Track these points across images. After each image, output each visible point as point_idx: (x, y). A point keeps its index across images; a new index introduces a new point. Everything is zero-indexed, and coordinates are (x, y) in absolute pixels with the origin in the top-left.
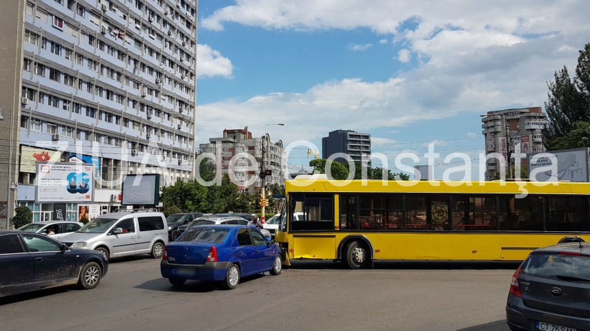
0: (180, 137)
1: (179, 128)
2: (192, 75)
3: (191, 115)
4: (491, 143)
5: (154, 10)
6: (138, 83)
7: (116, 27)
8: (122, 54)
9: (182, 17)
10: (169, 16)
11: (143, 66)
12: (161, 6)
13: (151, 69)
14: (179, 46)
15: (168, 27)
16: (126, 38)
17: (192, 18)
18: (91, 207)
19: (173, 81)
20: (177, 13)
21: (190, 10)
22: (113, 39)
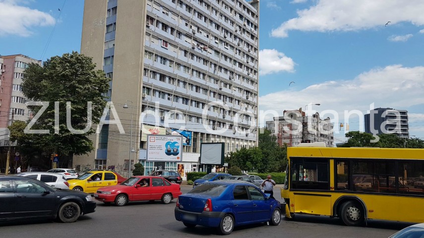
2: (255, 72)
3: (255, 100)
5: (228, 29)
6: (217, 80)
7: (202, 44)
8: (206, 61)
9: (248, 32)
10: (239, 32)
11: (220, 68)
12: (233, 26)
13: (226, 70)
14: (246, 53)
15: (238, 40)
16: (209, 50)
17: (255, 32)
18: (185, 165)
19: (242, 77)
20: (244, 30)
21: (254, 26)
22: (200, 51)
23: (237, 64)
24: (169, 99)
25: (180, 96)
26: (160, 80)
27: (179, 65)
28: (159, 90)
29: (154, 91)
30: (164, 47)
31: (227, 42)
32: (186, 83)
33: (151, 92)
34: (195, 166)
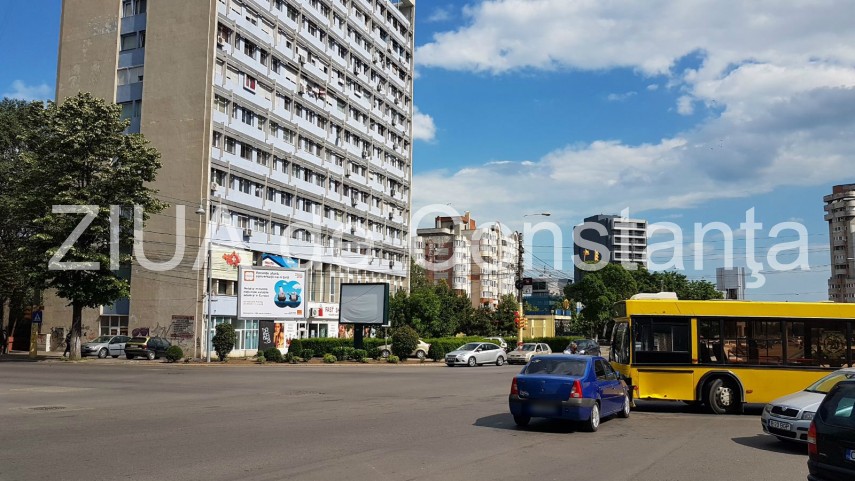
1: (391, 218)
2: (406, 143)
3: (405, 199)
4: (840, 233)
5: (361, 58)
6: (341, 159)
7: (316, 85)
8: (322, 120)
9: (394, 65)
10: (379, 65)
11: (347, 133)
12: (368, 51)
13: (357, 139)
14: (391, 105)
15: (377, 79)
16: (328, 98)
17: (407, 66)
18: (286, 325)
19: (383, 153)
20: (388, 60)
21: (405, 53)
22: (313, 100)
23: (376, 127)
24: (257, 194)
25: (278, 188)
26: (243, 155)
27: (275, 126)
28: (240, 175)
29: (233, 177)
30: (249, 88)
31: (360, 83)
32: (289, 163)
33: (226, 179)
34: (302, 326)
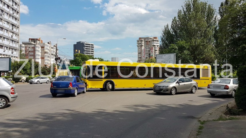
0: (13, 41)
1: (12, 37)
2: (18, 13)
3: (17, 31)
4: (140, 50)
